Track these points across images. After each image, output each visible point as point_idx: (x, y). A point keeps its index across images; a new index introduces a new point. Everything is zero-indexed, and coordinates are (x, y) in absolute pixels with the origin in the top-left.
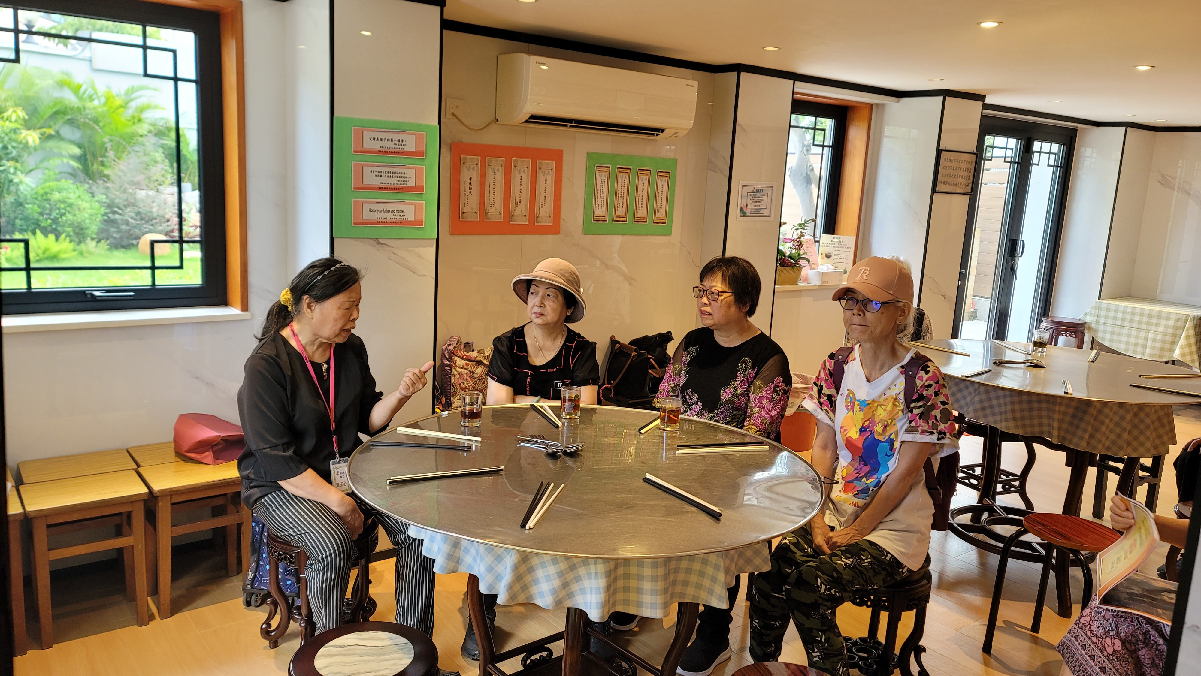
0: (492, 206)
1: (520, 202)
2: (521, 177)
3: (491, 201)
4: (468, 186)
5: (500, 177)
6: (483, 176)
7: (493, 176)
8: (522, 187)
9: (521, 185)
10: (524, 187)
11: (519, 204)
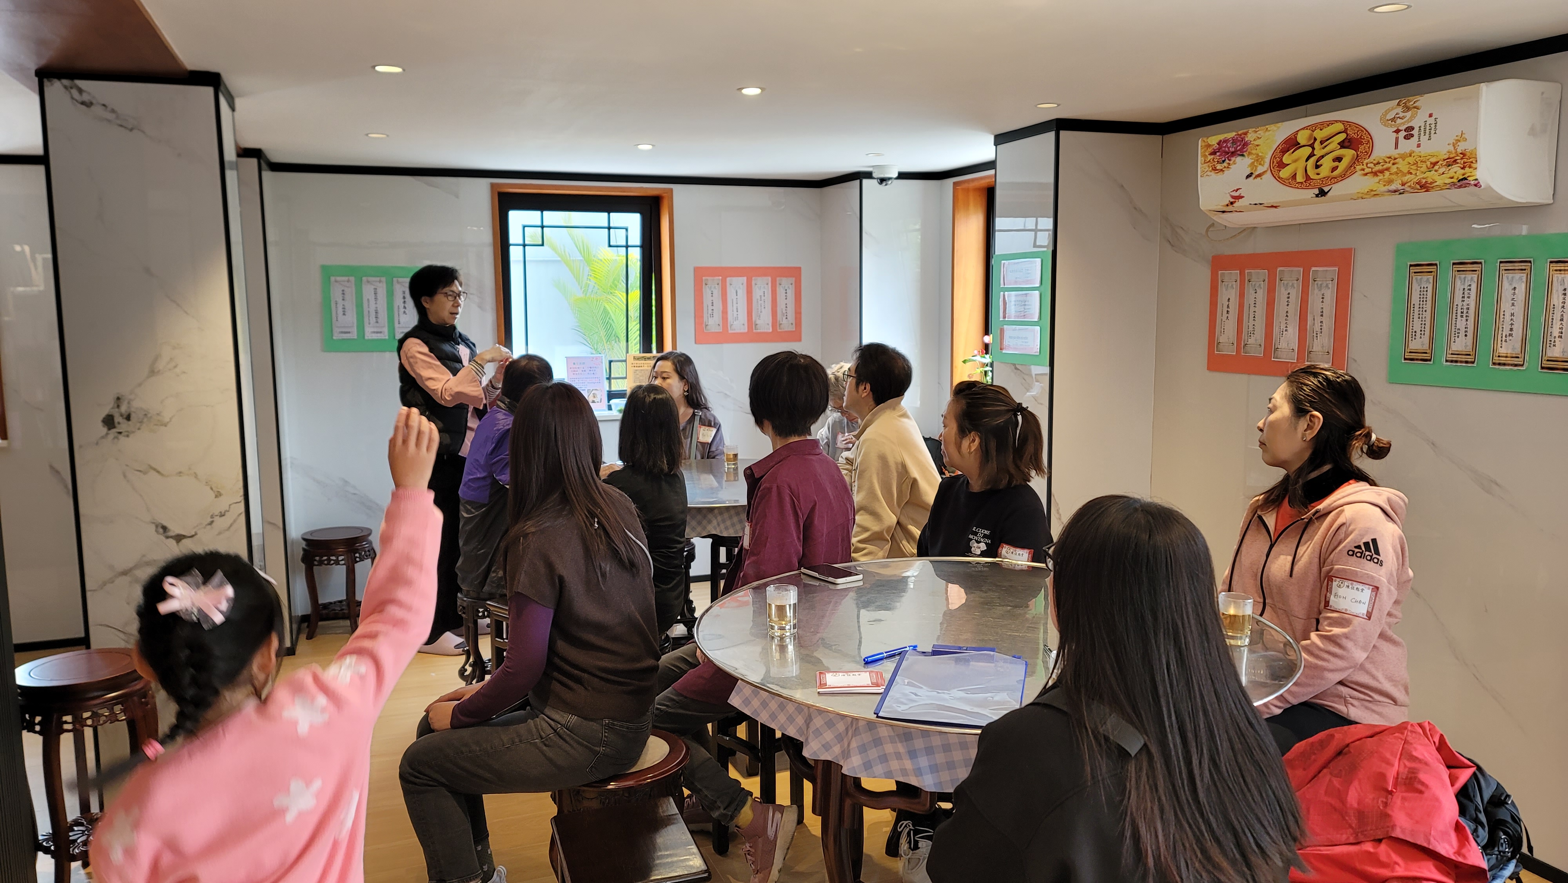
0: (1252, 335)
1: (1286, 330)
2: (1289, 294)
3: (1251, 329)
4: (1225, 309)
5: (1261, 296)
6: (1242, 295)
7: (1254, 295)
8: (1285, 308)
9: (1288, 305)
10: (1291, 309)
11: (1284, 333)
